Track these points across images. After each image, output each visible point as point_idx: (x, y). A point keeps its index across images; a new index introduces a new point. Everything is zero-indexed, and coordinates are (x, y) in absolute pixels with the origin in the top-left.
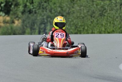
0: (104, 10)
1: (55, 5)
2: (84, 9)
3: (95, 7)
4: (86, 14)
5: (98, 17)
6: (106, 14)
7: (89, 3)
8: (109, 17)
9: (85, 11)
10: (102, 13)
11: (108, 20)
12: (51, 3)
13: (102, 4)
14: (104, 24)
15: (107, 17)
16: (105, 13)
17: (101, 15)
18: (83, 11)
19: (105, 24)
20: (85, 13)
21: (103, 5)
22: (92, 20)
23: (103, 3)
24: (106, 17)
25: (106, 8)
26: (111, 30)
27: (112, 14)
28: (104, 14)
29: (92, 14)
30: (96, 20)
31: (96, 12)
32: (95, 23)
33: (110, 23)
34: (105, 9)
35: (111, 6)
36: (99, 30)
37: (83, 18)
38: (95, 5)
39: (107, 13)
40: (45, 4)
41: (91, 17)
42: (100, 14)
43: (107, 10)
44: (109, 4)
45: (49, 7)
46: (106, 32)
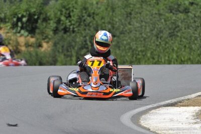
0: (176, 28)
1: (103, 21)
2: (146, 26)
3: (162, 23)
4: (149, 34)
5: (167, 38)
6: (179, 34)
7: (155, 17)
8: (184, 38)
9: (148, 30)
10: (174, 32)
11: (182, 43)
12: (98, 17)
13: (174, 18)
14: (175, 49)
15: (181, 38)
16: (177, 32)
17: (171, 35)
18: (145, 29)
19: (178, 49)
20: (147, 32)
21: (174, 20)
22: (158, 43)
23: (176, 17)
24: (178, 39)
25: (180, 24)
26: (186, 58)
27: (189, 33)
28: (175, 33)
29: (158, 34)
30: (164, 42)
31: (164, 31)
32: (162, 47)
33: (185, 46)
34: (178, 26)
35: (187, 22)
36: (169, 57)
37: (145, 39)
38: (163, 20)
39: (181, 31)
40: (88, 18)
41: (158, 37)
42: (170, 33)
43: (180, 27)
44: (184, 19)
45: (95, 22)
46: (179, 60)
